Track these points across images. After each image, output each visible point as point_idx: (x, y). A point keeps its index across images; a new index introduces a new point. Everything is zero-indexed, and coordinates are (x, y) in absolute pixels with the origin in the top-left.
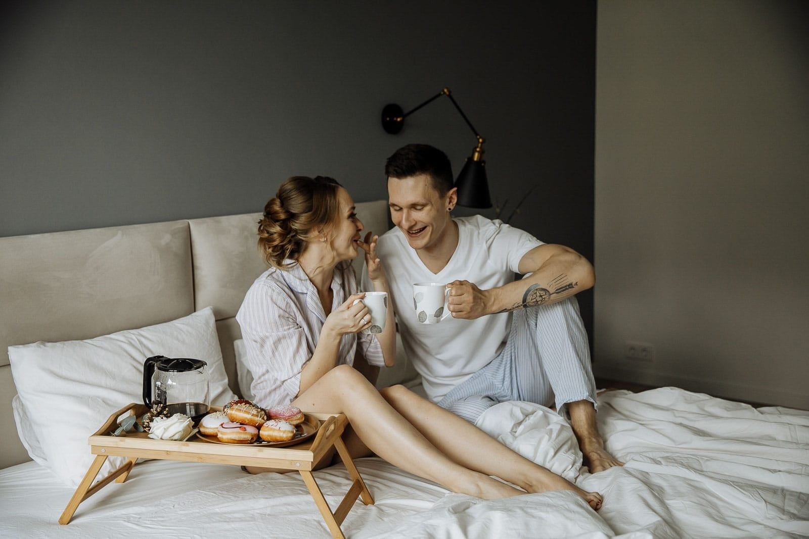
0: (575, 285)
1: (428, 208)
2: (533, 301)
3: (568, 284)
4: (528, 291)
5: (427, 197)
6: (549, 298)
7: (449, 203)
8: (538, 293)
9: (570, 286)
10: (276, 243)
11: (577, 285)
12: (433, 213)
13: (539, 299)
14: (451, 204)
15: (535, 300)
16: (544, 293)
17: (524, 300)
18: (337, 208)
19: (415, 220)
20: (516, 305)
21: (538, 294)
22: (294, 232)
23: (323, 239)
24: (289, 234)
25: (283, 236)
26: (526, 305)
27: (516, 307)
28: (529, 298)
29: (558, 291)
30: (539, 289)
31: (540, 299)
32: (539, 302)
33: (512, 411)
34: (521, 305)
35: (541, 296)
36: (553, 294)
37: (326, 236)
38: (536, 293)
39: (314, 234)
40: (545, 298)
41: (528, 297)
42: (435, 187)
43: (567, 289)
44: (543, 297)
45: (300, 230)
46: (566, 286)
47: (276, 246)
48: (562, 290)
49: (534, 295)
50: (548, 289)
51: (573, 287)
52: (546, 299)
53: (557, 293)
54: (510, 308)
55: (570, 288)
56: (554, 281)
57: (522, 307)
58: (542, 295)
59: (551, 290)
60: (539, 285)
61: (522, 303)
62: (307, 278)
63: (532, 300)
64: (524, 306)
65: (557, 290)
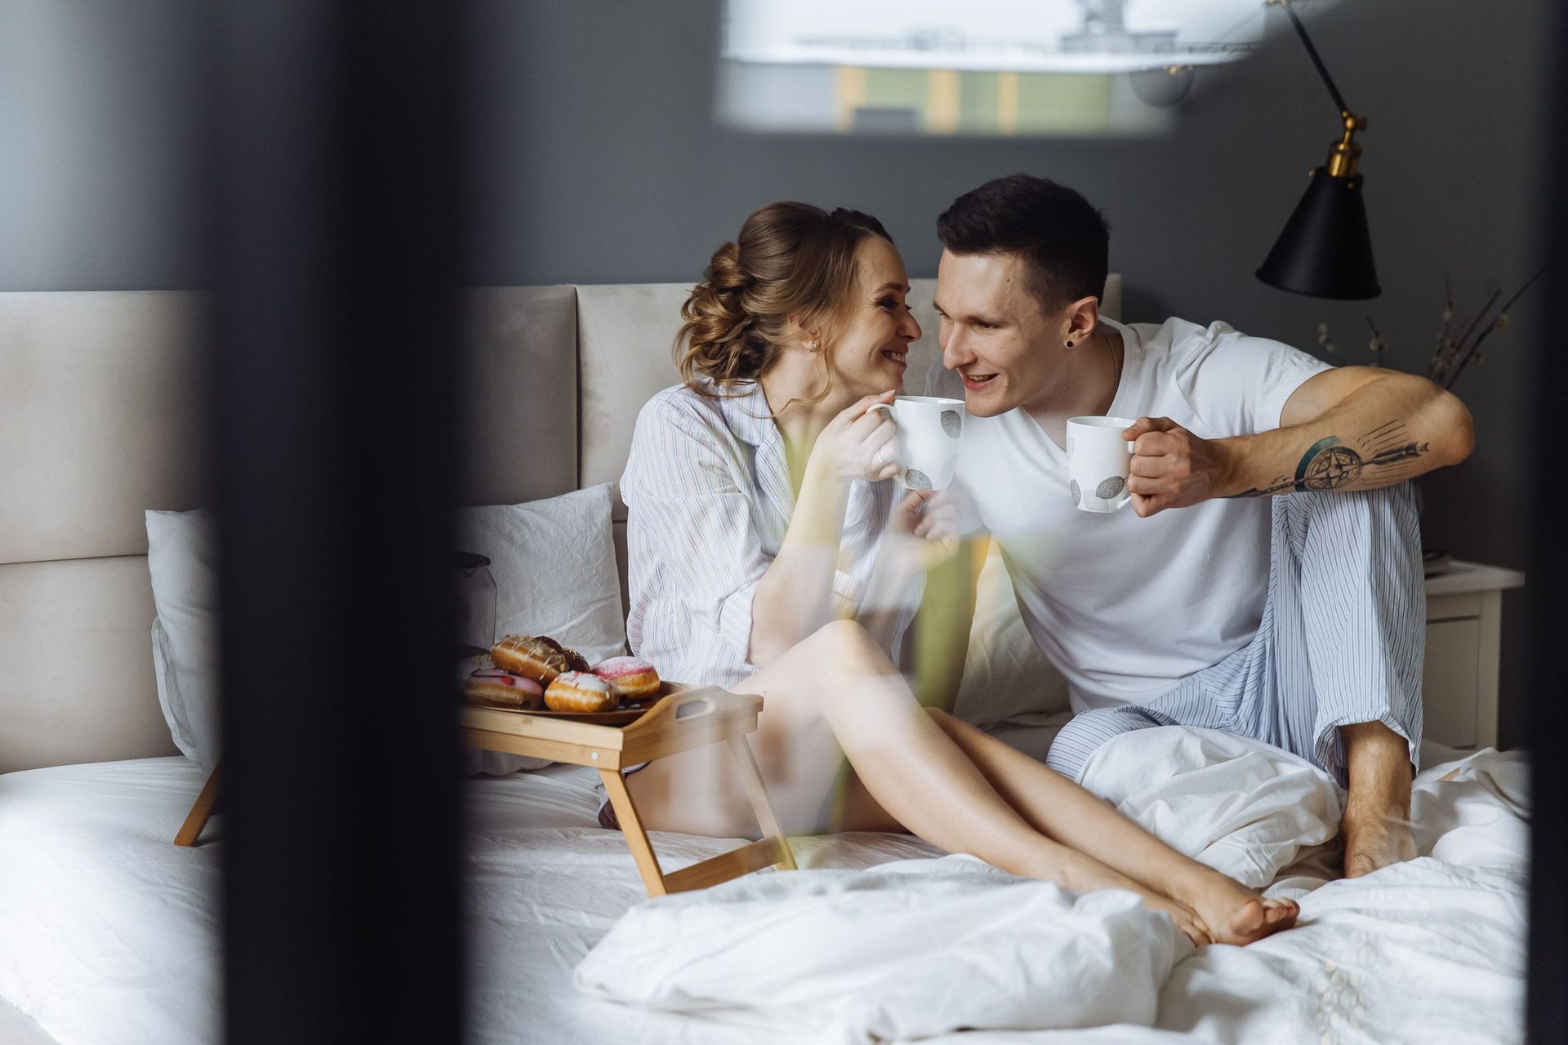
0: (1421, 450)
1: (1006, 333)
2: (1317, 476)
3: (1405, 444)
4: (1313, 451)
5: (1006, 306)
6: (1359, 473)
7: (1071, 331)
8: (1333, 458)
9: (1411, 451)
10: (712, 336)
11: (1426, 450)
12: (1018, 346)
13: (1334, 472)
14: (1076, 333)
15: (1323, 475)
16: (1348, 460)
17: (1301, 472)
18: (849, 280)
19: (972, 354)
20: (1280, 482)
21: (1334, 461)
22: (749, 319)
23: (811, 342)
24: (740, 321)
25: (727, 324)
26: (1303, 483)
27: (1278, 488)
28: (1312, 468)
29: (1381, 459)
30: (1337, 448)
31: (1338, 472)
32: (1334, 482)
33: (1179, 744)
34: (1292, 484)
35: (1339, 466)
36: (1366, 464)
37: (819, 338)
38: (1330, 458)
39: (791, 329)
40: (1347, 472)
41: (1310, 467)
42: (1032, 288)
43: (1401, 457)
44: (1345, 469)
45: (764, 316)
46: (1399, 450)
47: (711, 344)
48: (1391, 456)
49: (1325, 463)
50: (1358, 451)
51: (1416, 455)
52: (1351, 475)
53: (1378, 463)
54: (1263, 489)
55: (1409, 455)
56: (1376, 434)
57: (1293, 487)
58: (1341, 462)
59: (1365, 454)
60: (1339, 440)
61: (1293, 479)
62: (768, 414)
63: (1318, 472)
64: (1296, 486)
65: (1376, 457)
